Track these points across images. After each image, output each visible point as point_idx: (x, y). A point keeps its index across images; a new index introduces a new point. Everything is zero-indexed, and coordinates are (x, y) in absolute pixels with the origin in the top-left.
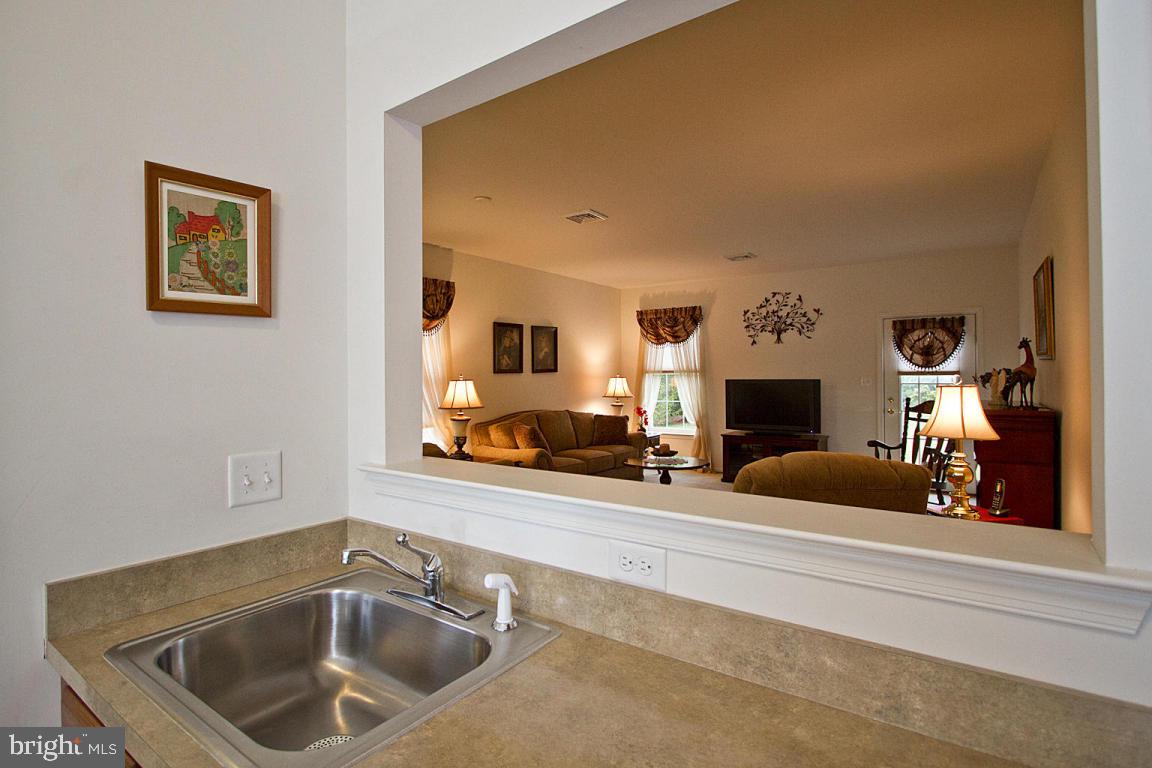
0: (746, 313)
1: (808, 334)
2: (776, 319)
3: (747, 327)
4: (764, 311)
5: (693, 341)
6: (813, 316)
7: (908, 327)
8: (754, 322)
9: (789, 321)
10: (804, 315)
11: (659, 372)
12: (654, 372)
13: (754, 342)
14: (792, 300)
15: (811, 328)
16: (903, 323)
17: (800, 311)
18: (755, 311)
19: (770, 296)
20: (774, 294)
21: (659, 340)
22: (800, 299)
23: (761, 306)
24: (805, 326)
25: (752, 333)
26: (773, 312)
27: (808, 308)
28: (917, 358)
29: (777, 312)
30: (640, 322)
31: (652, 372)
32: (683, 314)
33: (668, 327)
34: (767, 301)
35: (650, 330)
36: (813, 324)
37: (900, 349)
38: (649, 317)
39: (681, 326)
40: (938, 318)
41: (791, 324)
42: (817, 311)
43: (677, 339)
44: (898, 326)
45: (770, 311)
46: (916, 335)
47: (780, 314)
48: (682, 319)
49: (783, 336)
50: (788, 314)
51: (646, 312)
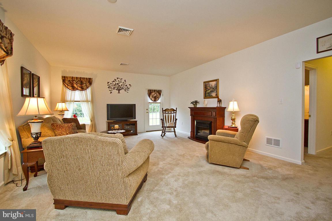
0: (108, 83)
1: (128, 91)
2: (118, 86)
3: (109, 87)
4: (114, 83)
5: (89, 91)
6: (129, 86)
7: (152, 91)
8: (111, 86)
9: (122, 87)
10: (126, 86)
11: (73, 101)
12: (71, 101)
13: (111, 93)
14: (123, 81)
15: (128, 89)
16: (150, 90)
17: (125, 84)
18: (112, 83)
19: (116, 79)
20: (118, 78)
21: (74, 89)
22: (125, 81)
23: (113, 81)
24: (127, 89)
25: (110, 89)
26: (117, 84)
27: (127, 83)
28: (153, 99)
29: (118, 84)
30: (64, 81)
31: (69, 101)
32: (85, 80)
33: (79, 84)
34: (115, 80)
35: (69, 85)
36: (129, 88)
37: (149, 96)
38: (68, 79)
39: (85, 84)
40: (157, 90)
41: (122, 88)
42: (130, 85)
43: (82, 89)
44: (149, 91)
45: (116, 83)
46: (153, 94)
47: (119, 84)
48: (85, 82)
49: (120, 91)
50: (122, 85)
51: (67, 77)
